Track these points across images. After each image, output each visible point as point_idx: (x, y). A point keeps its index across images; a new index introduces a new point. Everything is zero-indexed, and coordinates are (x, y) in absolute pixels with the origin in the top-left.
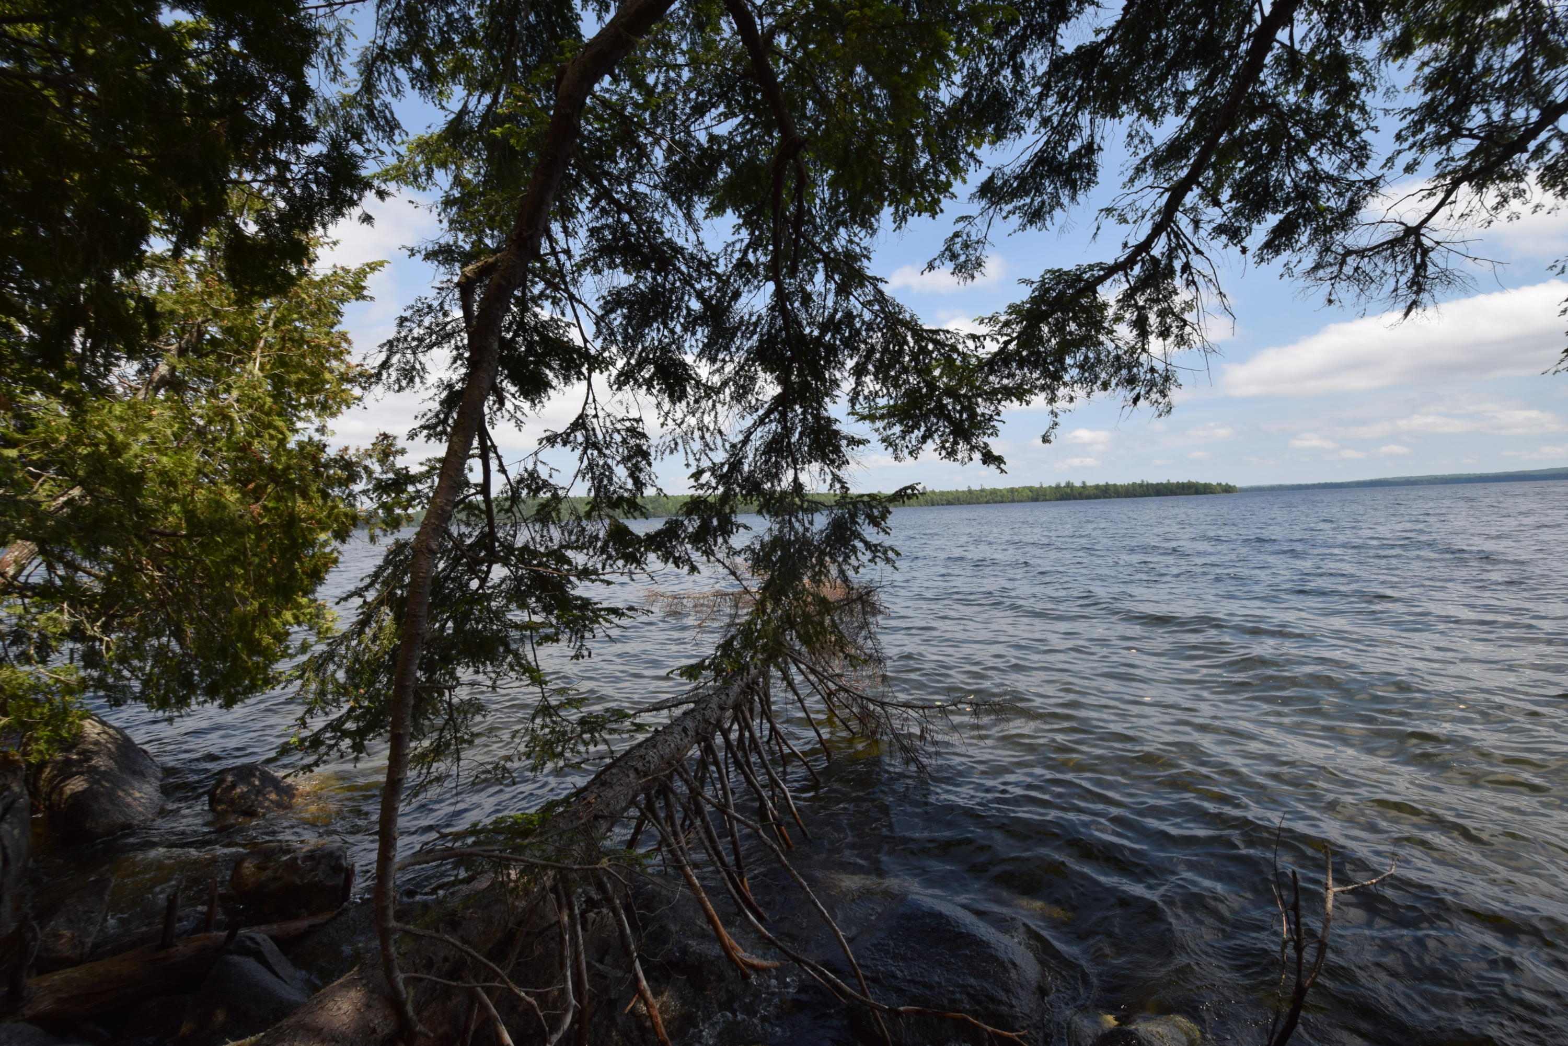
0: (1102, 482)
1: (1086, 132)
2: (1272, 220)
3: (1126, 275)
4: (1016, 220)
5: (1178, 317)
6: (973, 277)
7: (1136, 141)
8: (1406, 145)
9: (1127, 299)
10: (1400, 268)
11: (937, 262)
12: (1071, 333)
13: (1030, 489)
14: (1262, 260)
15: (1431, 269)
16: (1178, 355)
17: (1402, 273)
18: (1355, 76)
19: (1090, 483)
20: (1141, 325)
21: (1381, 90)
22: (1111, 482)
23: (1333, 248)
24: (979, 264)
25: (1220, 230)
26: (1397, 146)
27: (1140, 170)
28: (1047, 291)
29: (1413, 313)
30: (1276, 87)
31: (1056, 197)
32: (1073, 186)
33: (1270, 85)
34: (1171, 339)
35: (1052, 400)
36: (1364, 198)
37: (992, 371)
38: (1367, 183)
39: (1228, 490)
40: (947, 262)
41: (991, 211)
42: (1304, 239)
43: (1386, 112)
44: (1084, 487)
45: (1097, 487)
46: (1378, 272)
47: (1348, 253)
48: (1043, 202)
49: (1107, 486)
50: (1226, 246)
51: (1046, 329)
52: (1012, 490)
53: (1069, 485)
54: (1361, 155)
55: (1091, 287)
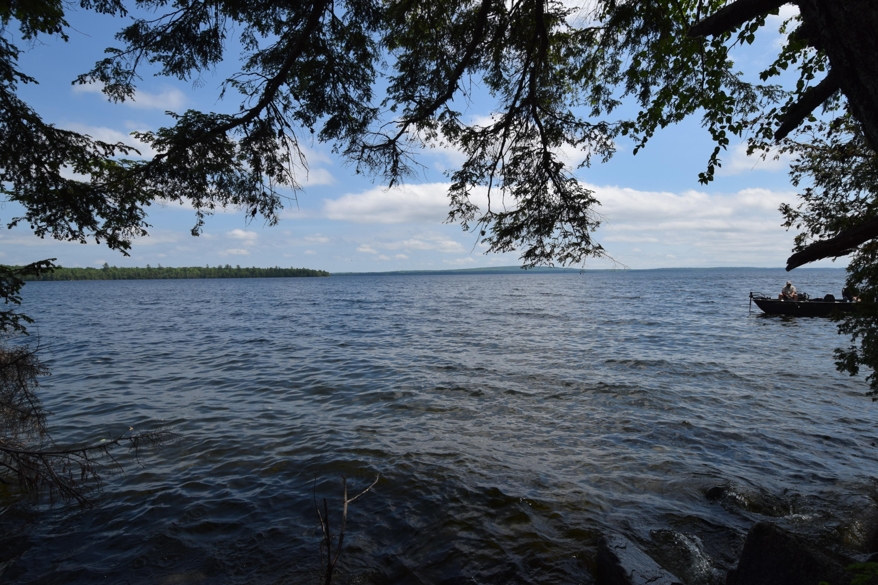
0: (251, 267)
1: (213, 21)
2: (327, 117)
3: (245, 128)
4: (160, 66)
5: (279, 164)
6: (123, 99)
7: (248, 40)
8: (391, 96)
9: (246, 143)
10: (387, 161)
11: (88, 78)
12: (210, 159)
13: (199, 269)
14: (322, 140)
15: (400, 165)
16: (279, 187)
17: (389, 163)
18: (370, 49)
19: (242, 267)
20: (256, 163)
21: (381, 62)
22: (257, 267)
23: (357, 141)
24: (129, 91)
25: (299, 115)
26: (387, 95)
27: (253, 61)
28: (190, 125)
29: (393, 186)
30: (331, 39)
31: (191, 58)
32: (204, 56)
33: (328, 37)
34: (275, 176)
35: (198, 205)
36: (371, 118)
37: (147, 176)
38: (372, 110)
39: (325, 274)
40: (98, 81)
41: (138, 52)
42: (343, 133)
43: (382, 75)
44: (239, 269)
45: (247, 269)
46: (378, 160)
47: (365, 147)
48: (182, 60)
49: (254, 269)
50: (302, 126)
51: (190, 152)
52: (185, 269)
53: (227, 267)
54: (367, 94)
55: (223, 129)
